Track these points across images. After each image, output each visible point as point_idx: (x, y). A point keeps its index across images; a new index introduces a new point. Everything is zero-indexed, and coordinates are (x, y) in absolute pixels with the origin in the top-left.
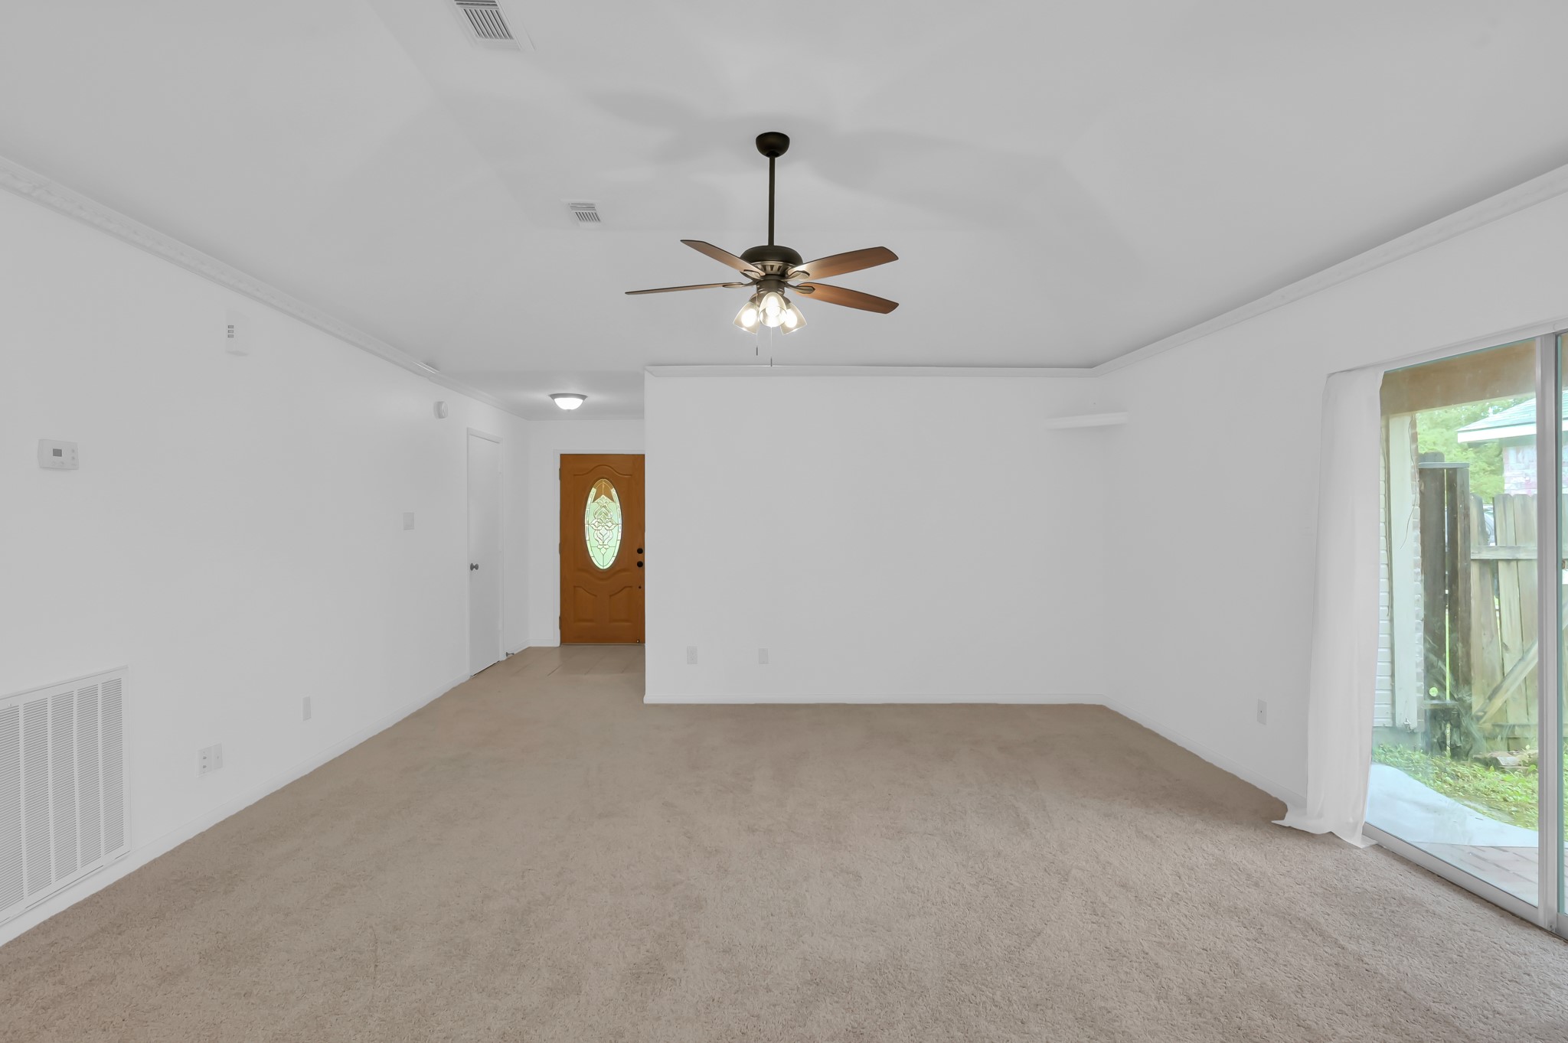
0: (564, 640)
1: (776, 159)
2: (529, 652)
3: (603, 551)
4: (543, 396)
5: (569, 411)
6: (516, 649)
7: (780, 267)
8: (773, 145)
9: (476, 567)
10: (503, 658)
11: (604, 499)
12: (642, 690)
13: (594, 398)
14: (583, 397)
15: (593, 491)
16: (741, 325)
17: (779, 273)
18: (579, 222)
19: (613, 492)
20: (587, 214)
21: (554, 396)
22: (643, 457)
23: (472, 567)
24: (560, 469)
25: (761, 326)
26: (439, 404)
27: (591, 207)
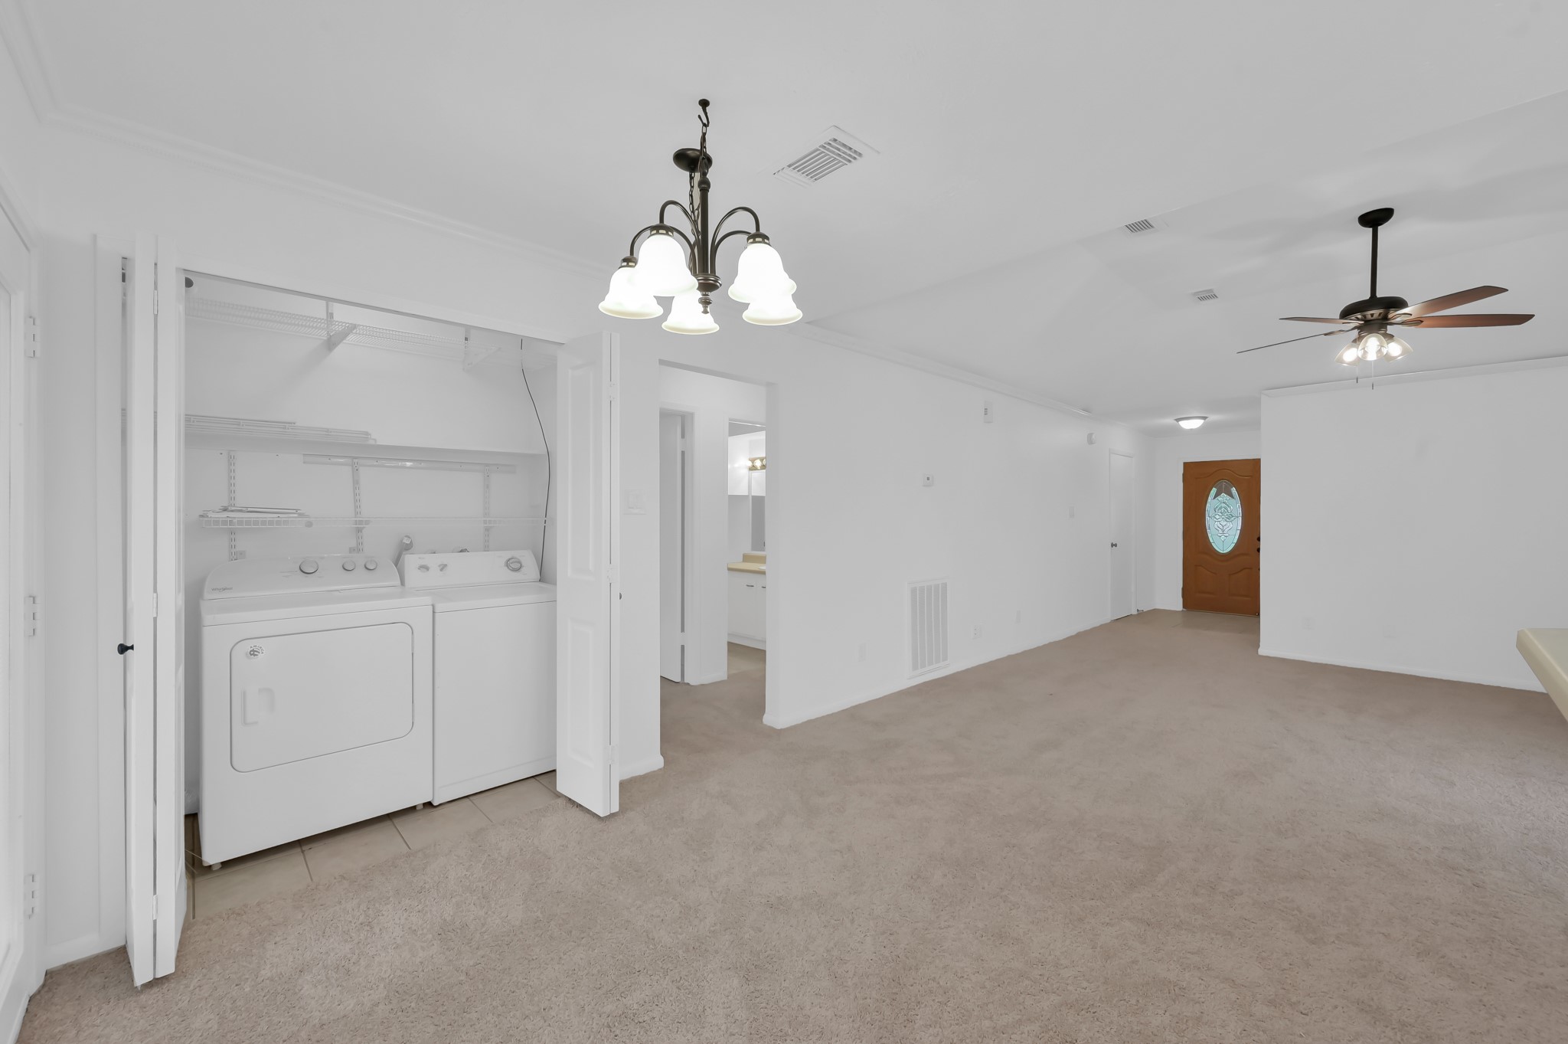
0: (1185, 605)
1: (1379, 227)
2: (1155, 614)
3: (1223, 538)
4: (1169, 421)
5: (1191, 429)
6: (1146, 607)
7: (1380, 314)
8: (1374, 219)
9: (1116, 545)
10: (1135, 612)
11: (1224, 497)
12: (1256, 644)
13: (1213, 418)
14: (1204, 418)
15: (1214, 491)
16: (1342, 362)
17: (1380, 318)
18: (1201, 302)
19: (1234, 490)
20: (1208, 296)
21: (1178, 420)
22: (1259, 460)
23: (1113, 545)
24: (1183, 475)
25: (1359, 361)
26: (1090, 436)
27: (1211, 291)
